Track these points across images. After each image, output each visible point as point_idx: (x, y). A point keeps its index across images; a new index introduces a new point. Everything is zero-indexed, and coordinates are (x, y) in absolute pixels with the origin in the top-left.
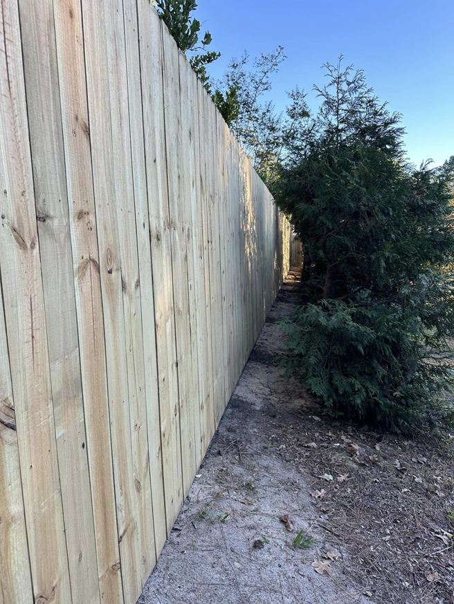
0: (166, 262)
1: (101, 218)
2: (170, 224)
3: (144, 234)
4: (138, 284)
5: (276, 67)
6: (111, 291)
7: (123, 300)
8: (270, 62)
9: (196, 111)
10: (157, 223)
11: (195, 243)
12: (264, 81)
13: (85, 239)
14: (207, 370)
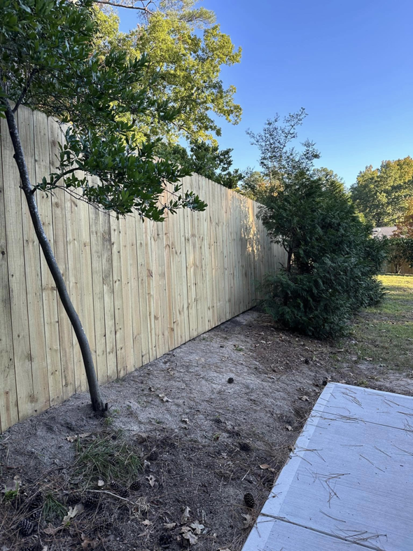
0: (191, 248)
1: (170, 235)
2: (193, 235)
3: (183, 239)
4: (180, 253)
5: (300, 122)
6: (173, 254)
7: (177, 258)
8: (296, 118)
9: (207, 193)
10: (188, 235)
11: (206, 243)
12: (291, 132)
13: (167, 240)
14: (213, 295)
